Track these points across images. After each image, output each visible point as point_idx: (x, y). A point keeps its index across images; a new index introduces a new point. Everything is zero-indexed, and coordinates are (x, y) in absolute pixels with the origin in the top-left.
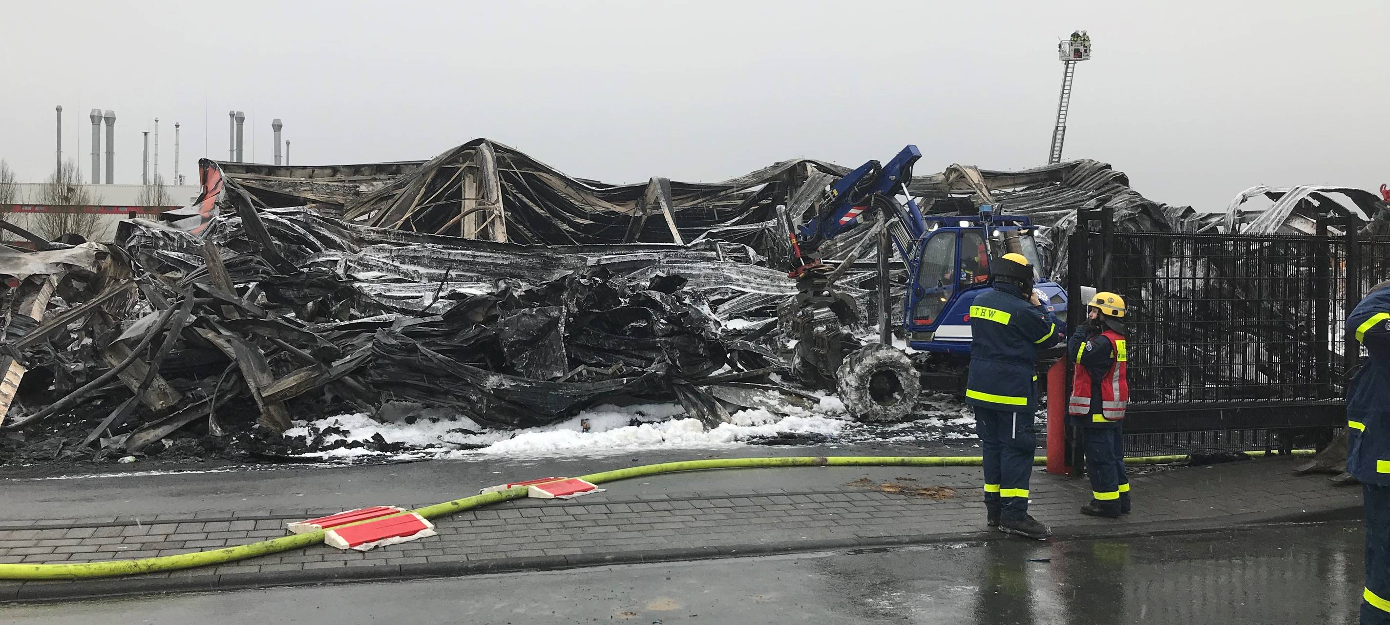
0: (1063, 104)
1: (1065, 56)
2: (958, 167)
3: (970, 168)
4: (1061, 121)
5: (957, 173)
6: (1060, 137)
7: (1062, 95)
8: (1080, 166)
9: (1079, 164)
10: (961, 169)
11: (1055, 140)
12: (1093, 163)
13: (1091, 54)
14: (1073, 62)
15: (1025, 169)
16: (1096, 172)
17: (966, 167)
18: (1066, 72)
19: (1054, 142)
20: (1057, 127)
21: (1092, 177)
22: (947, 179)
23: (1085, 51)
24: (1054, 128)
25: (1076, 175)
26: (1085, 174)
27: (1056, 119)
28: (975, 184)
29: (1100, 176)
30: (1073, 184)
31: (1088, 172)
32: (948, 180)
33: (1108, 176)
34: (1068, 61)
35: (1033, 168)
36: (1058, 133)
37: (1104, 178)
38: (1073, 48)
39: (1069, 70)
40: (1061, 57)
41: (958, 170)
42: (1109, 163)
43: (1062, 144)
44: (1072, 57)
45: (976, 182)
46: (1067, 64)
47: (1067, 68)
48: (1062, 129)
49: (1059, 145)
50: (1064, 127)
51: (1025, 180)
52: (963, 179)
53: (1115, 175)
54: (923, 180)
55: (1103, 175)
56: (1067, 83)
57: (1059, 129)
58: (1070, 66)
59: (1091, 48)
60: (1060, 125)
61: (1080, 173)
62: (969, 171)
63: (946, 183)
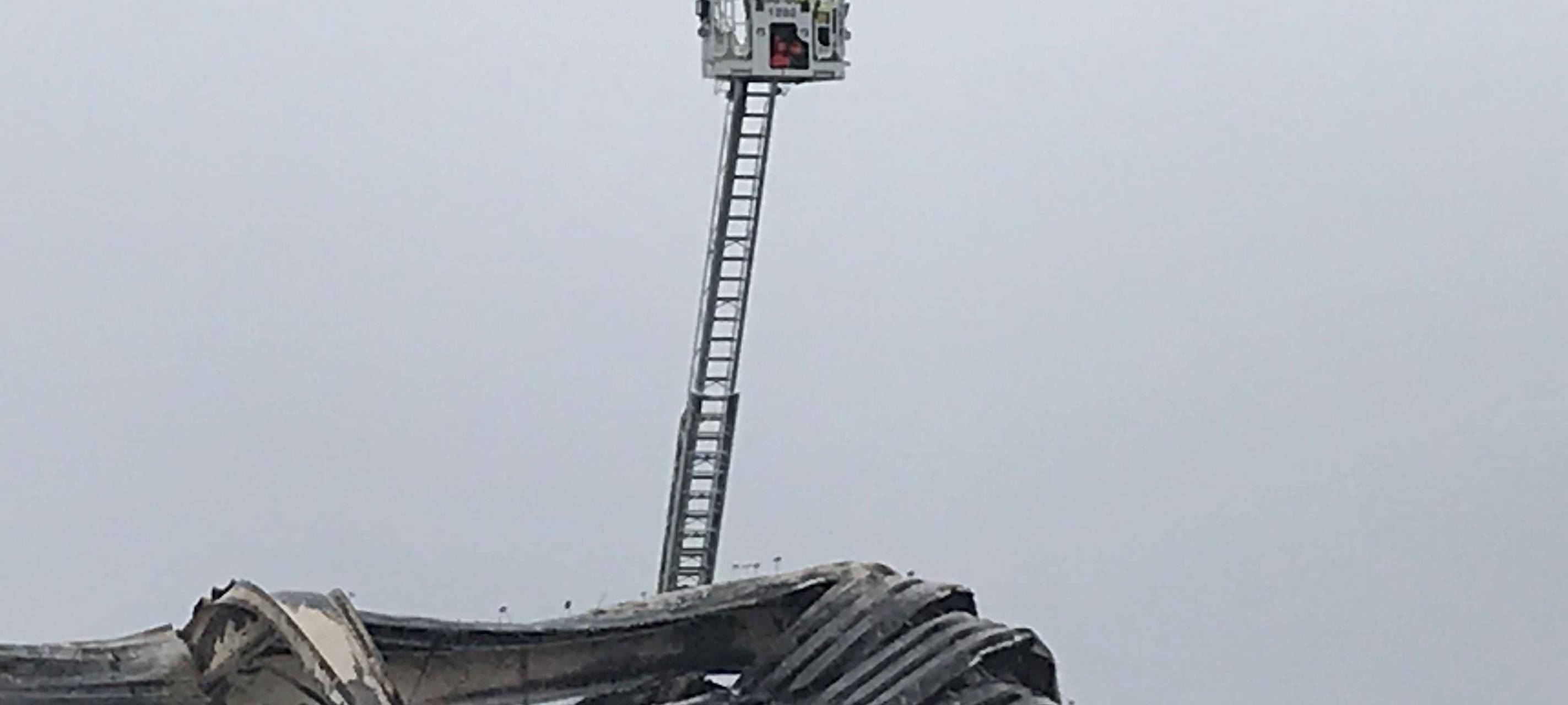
0: (724, 290)
1: (730, 55)
2: (255, 600)
3: (315, 602)
4: (713, 369)
5: (252, 630)
6: (711, 447)
7: (720, 246)
8: (829, 595)
9: (828, 585)
10: (270, 613)
11: (689, 465)
12: (891, 582)
13: (850, 51)
14: (765, 87)
15: (577, 610)
16: (905, 629)
17: (295, 599)
18: (736, 134)
19: (684, 475)
20: (697, 401)
21: (889, 651)
22: (201, 657)
23: (824, 41)
24: (682, 406)
25: (815, 642)
26: (854, 635)
27: (689, 362)
28: (340, 687)
29: (921, 650)
30: (795, 686)
31: (864, 626)
32: (202, 665)
33: (962, 645)
34: (746, 81)
35: (608, 604)
36: (704, 427)
37: (946, 657)
38: (764, 20)
39: (748, 125)
40: (708, 61)
41: (254, 615)
42: (965, 586)
43: (721, 481)
44: (761, 65)
45: (346, 674)
46: (739, 97)
47: (740, 113)
48: (720, 407)
49: (706, 486)
50: (732, 401)
51: (571, 665)
52: (278, 662)
53: (991, 641)
54: (74, 667)
55: (938, 638)
56: (739, 187)
57: (707, 407)
58: (753, 105)
59: (849, 24)
60: (711, 390)
61: (829, 631)
62: (307, 620)
63: (191, 678)
